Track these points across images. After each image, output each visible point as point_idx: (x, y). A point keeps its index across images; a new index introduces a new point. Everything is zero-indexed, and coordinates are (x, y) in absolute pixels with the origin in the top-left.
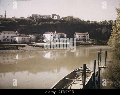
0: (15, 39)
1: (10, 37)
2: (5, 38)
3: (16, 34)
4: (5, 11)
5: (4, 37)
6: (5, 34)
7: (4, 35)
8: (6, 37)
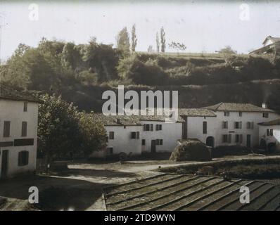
0: (270, 133)
1: (244, 126)
2: (226, 132)
3: (265, 115)
4: (162, 30)
5: (225, 125)
6: (226, 113)
7: (225, 119)
8: (231, 127)
